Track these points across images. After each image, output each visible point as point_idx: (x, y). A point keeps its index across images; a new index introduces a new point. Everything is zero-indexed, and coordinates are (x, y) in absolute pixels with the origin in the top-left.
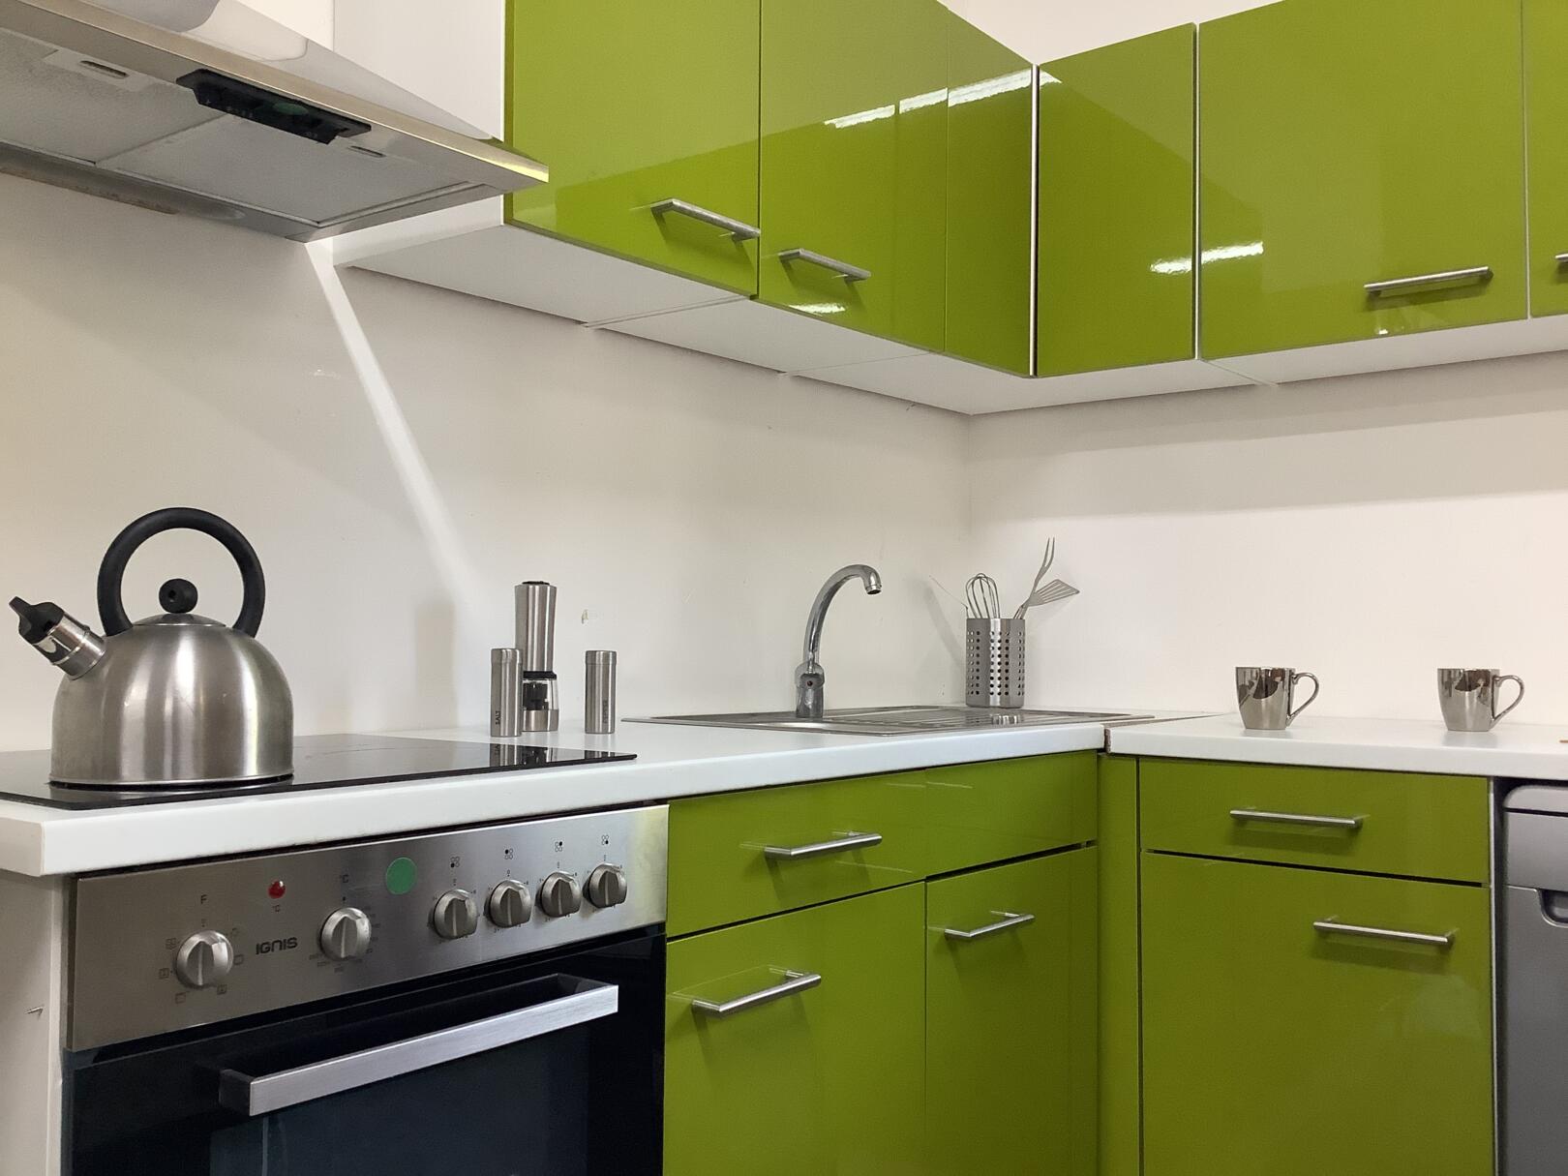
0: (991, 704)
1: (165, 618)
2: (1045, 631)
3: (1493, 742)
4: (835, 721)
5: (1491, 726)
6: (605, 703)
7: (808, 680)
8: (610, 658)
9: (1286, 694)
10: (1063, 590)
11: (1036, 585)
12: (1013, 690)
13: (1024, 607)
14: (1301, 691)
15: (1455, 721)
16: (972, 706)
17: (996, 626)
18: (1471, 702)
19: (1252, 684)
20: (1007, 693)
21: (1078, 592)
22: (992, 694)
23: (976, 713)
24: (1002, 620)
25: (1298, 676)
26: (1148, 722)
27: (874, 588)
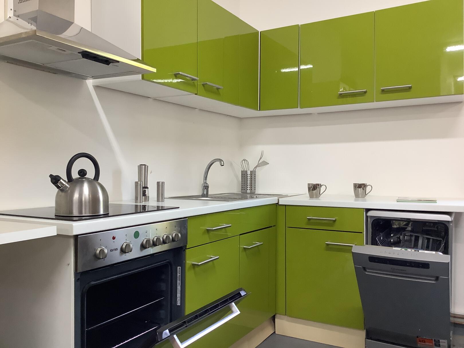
0: (248, 192)
1: (79, 178)
2: (260, 174)
3: (365, 201)
4: (211, 197)
5: (365, 196)
6: (162, 194)
7: (205, 187)
8: (163, 183)
9: (319, 189)
10: (265, 163)
11: (259, 162)
12: (253, 189)
13: (256, 167)
14: (323, 189)
15: (357, 196)
16: (243, 193)
17: (249, 173)
18: (361, 191)
19: (311, 187)
20: (252, 190)
21: (269, 164)
22: (248, 190)
23: (243, 195)
24: (250, 171)
25: (322, 185)
26: (287, 197)
27: (222, 165)
